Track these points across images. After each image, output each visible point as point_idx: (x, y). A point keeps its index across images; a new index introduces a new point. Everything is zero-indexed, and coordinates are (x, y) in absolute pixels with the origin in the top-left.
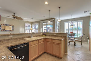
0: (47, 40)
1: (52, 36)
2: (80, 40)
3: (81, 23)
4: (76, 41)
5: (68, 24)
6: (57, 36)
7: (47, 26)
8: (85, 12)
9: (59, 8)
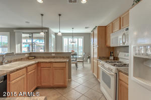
0: (42, 65)
1: (49, 58)
2: (82, 60)
3: (81, 39)
4: (78, 62)
5: (67, 39)
6: (57, 58)
7: (32, 41)
8: (86, 28)
9: (60, 15)
